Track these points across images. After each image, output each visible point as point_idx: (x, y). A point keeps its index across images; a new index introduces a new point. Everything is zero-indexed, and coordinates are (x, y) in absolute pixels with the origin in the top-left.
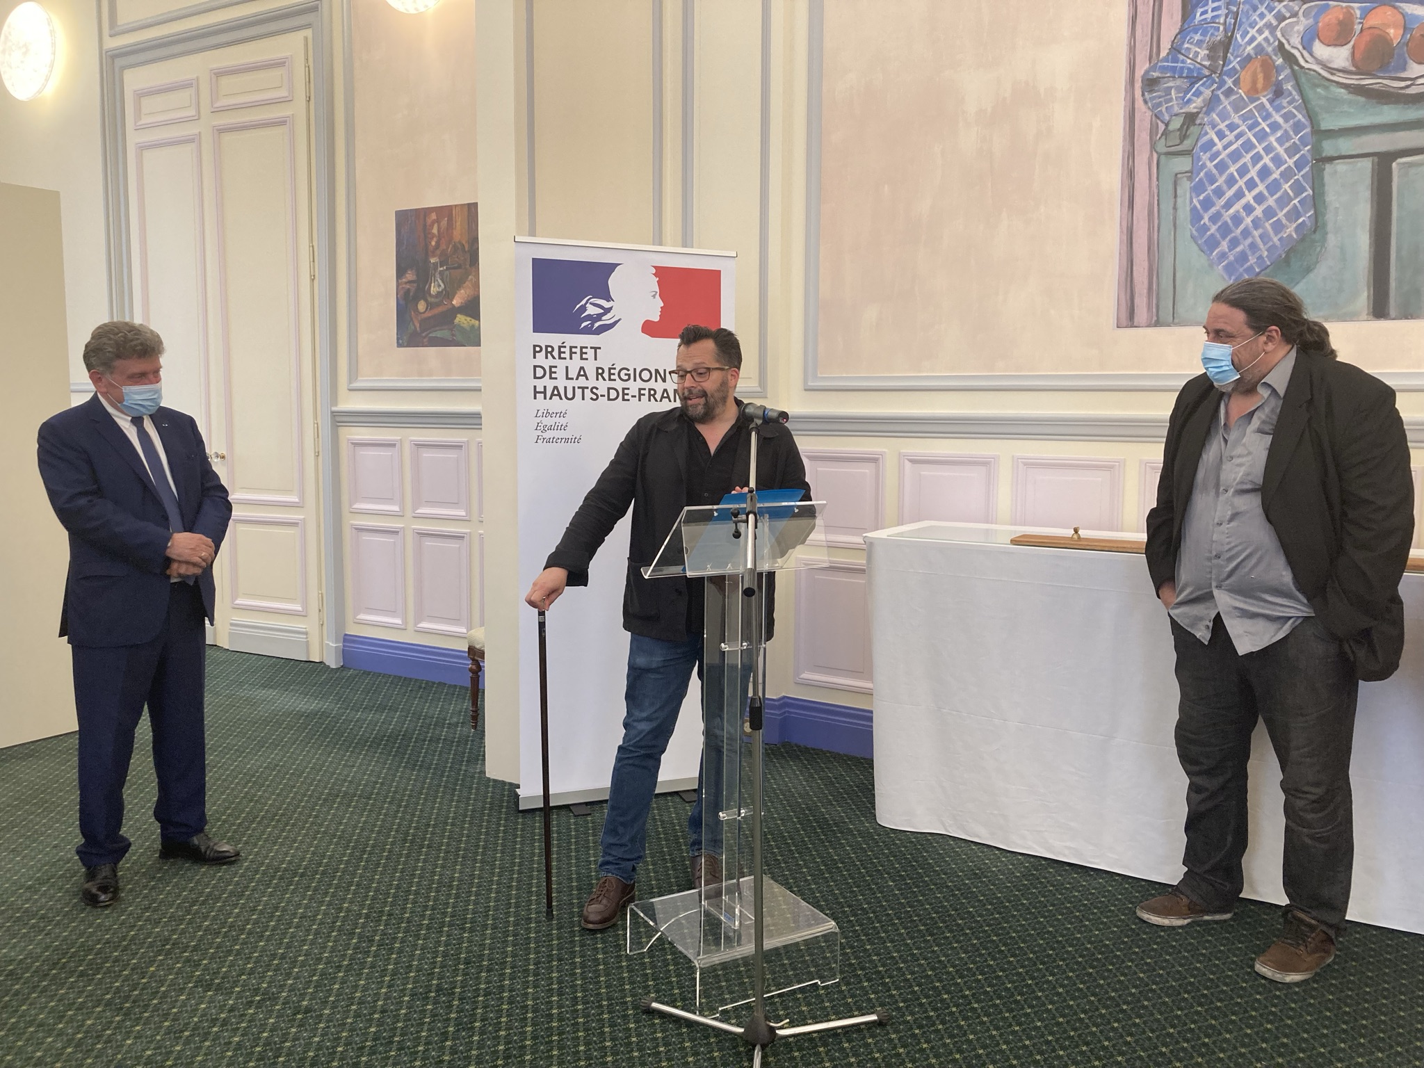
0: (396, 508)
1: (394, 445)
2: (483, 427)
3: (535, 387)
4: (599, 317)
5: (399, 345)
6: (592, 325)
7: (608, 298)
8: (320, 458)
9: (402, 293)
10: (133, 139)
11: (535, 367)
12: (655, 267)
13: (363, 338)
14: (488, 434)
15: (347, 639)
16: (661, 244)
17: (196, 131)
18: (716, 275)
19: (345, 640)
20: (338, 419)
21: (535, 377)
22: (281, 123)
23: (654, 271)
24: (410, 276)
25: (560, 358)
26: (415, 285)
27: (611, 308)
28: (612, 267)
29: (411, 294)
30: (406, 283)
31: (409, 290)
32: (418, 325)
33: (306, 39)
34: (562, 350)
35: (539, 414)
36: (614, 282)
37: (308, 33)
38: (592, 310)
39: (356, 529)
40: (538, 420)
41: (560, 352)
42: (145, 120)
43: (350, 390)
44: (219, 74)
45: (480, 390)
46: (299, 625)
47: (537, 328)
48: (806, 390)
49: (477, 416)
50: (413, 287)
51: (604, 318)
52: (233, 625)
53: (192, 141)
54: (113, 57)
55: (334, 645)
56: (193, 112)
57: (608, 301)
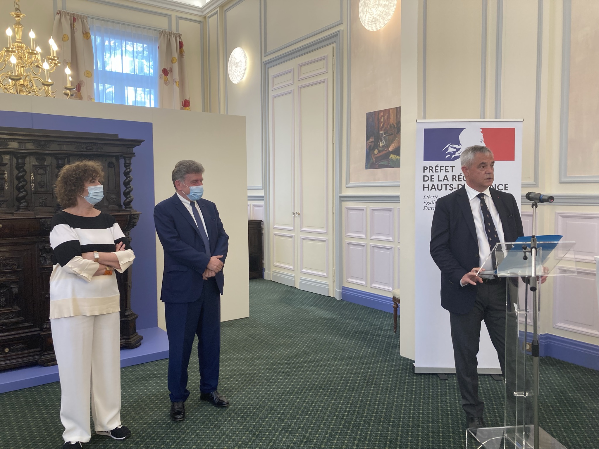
0: (364, 236)
1: (363, 210)
2: (400, 202)
3: (424, 185)
4: (454, 153)
5: (366, 168)
6: (451, 156)
8: (335, 214)
9: (368, 147)
10: (271, 94)
11: (424, 176)
12: (481, 129)
13: (352, 166)
14: (402, 205)
15: (344, 288)
16: (484, 118)
17: (292, 89)
18: (513, 130)
20: (342, 199)
21: (424, 181)
22: (323, 82)
23: (481, 130)
24: (372, 139)
25: (436, 172)
26: (374, 143)
27: (460, 149)
28: (460, 130)
29: (372, 147)
30: (370, 142)
31: (371, 145)
32: (374, 160)
33: (333, 47)
34: (437, 168)
35: (426, 197)
36: (461, 137)
37: (334, 45)
38: (451, 150)
39: (348, 244)
40: (425, 199)
42: (275, 87)
43: (346, 187)
44: (301, 66)
45: (400, 186)
46: (325, 281)
47: (425, 160)
48: (560, 183)
49: (398, 197)
50: (372, 144)
51: (456, 153)
52: (301, 279)
53: (291, 93)
54: (265, 64)
55: (338, 291)
56: (291, 82)
57: (459, 145)
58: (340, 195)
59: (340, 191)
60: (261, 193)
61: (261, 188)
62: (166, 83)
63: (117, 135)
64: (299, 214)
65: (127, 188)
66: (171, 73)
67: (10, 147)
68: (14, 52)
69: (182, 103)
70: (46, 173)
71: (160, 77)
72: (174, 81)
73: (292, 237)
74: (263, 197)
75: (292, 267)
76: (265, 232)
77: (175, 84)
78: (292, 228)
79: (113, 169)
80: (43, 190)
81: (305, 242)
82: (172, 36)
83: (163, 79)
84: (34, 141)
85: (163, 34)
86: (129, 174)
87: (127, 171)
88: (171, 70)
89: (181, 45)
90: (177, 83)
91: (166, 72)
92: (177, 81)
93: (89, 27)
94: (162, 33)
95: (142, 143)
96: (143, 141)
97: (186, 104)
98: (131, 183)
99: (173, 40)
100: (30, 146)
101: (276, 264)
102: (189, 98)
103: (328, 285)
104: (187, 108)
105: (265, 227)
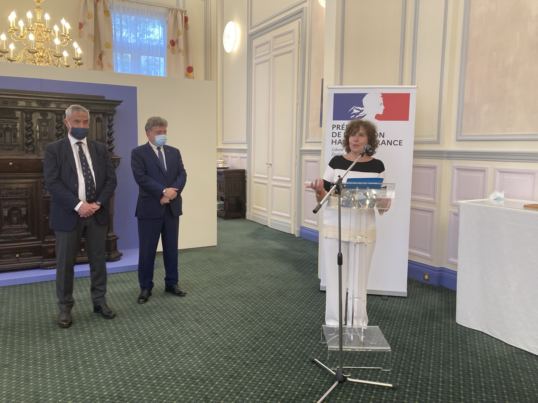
1: (317, 162)
3: (332, 140)
4: (358, 114)
5: (321, 127)
6: (355, 117)
7: (362, 106)
8: (297, 165)
10: (254, 61)
11: (333, 133)
12: (382, 94)
13: (310, 124)
15: (302, 227)
17: (269, 58)
18: (408, 95)
19: (301, 228)
20: (302, 152)
21: (333, 137)
22: (290, 52)
25: (342, 129)
27: (363, 110)
28: (364, 95)
33: (299, 22)
34: (343, 126)
35: (334, 150)
36: (365, 101)
37: (300, 20)
38: (355, 111)
39: (305, 190)
40: (333, 152)
41: (342, 127)
42: (257, 55)
43: (306, 142)
44: (276, 37)
45: (321, 142)
46: (289, 222)
47: (335, 119)
48: (456, 141)
49: (320, 151)
51: (360, 114)
52: (271, 220)
53: (268, 61)
54: (251, 36)
55: (297, 229)
56: (268, 51)
57: (362, 107)
58: (301, 149)
59: (301, 145)
60: (245, 147)
61: (246, 142)
62: (173, 52)
63: (104, 97)
64: (271, 165)
65: (110, 138)
66: (177, 43)
67: (19, 105)
68: (34, 30)
69: (187, 69)
70: (48, 125)
71: (168, 47)
72: (180, 51)
73: (266, 184)
74: (246, 150)
75: (265, 209)
76: (248, 179)
77: (180, 53)
78: (266, 176)
79: (101, 123)
80: (46, 138)
81: (275, 188)
82: (179, 12)
83: (170, 49)
84: (38, 101)
85: (171, 11)
86: (111, 127)
87: (110, 124)
88: (177, 41)
89: (186, 19)
90: (182, 52)
91: (173, 43)
92: (182, 50)
93: (109, 6)
94: (170, 9)
95: (121, 103)
96: (122, 102)
97: (190, 70)
98: (113, 134)
99: (179, 15)
100: (34, 104)
101: (255, 206)
102: (193, 65)
103: (290, 224)
104: (191, 74)
105: (248, 175)
